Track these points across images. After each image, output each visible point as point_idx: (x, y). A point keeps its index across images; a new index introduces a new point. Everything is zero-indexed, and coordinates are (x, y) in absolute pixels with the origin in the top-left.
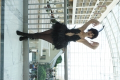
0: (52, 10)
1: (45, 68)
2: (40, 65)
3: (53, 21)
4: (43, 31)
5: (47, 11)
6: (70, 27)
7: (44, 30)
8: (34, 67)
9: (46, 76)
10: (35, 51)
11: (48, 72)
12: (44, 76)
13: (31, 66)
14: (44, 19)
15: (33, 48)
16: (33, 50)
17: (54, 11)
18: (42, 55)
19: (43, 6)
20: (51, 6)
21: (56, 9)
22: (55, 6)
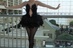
0: (9, 27)
1: (59, 34)
2: (56, 39)
3: (19, 26)
4: (27, 36)
5: (10, 31)
6: (24, 12)
7: (27, 34)
8: (58, 43)
9: (66, 34)
10: (44, 42)
11: (63, 31)
12: (66, 36)
13: (58, 46)
15: (42, 44)
16: (44, 44)
17: (10, 25)
18: (48, 37)
19: (6, 34)
21: (9, 24)
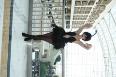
0: (53, 16)
1: (46, 66)
2: (41, 62)
3: (54, 25)
4: (45, 33)
5: (49, 17)
8: (37, 65)
9: (46, 72)
10: (38, 50)
11: (49, 69)
12: (45, 72)
14: (46, 23)
15: (37, 48)
16: (36, 50)
17: (55, 17)
18: (43, 54)
20: (53, 13)
22: (56, 13)
